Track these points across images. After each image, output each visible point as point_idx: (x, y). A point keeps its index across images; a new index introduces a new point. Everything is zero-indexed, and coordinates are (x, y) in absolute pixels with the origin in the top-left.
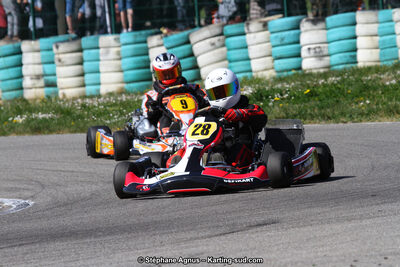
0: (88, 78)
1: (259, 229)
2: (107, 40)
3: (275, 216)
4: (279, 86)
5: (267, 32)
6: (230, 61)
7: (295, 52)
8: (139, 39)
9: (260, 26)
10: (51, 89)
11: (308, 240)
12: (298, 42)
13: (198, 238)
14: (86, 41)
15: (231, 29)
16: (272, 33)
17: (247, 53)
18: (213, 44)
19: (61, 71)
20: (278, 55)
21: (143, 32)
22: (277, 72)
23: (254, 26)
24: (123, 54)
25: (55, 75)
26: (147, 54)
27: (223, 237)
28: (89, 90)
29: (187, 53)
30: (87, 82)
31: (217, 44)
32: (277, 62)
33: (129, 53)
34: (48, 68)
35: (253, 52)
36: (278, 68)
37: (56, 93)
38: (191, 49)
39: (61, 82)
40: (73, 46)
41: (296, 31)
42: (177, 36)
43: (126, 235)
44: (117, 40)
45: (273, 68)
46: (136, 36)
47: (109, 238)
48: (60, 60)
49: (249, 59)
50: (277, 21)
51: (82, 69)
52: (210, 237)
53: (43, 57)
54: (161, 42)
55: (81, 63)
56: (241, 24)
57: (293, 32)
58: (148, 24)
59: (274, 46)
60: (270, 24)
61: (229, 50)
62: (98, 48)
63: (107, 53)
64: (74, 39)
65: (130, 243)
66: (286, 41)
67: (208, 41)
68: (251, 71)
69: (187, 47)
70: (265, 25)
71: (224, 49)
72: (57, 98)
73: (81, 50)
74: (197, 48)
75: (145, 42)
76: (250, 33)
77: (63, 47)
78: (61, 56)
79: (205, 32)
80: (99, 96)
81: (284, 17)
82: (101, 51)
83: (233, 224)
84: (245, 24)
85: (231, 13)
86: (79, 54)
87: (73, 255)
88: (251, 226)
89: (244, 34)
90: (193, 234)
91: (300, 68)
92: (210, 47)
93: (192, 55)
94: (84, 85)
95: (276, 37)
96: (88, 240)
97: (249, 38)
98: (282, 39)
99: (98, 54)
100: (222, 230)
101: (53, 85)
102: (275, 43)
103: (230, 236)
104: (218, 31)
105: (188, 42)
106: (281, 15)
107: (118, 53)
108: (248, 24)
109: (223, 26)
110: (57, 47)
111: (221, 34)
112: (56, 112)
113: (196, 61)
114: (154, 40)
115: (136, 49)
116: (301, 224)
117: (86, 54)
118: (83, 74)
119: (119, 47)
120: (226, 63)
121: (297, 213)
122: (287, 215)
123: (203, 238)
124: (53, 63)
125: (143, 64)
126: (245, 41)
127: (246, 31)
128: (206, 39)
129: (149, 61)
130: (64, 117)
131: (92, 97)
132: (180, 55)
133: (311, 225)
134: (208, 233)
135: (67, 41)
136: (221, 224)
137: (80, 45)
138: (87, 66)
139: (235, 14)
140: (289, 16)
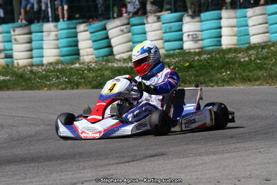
0: (35, 52)
1: (152, 159)
2: (49, 26)
3: (163, 150)
4: (168, 60)
5: (160, 23)
6: (134, 43)
7: (179, 37)
8: (71, 26)
9: (155, 19)
10: (9, 60)
11: (186, 167)
12: (181, 30)
13: (109, 164)
14: (34, 27)
15: (134, 20)
16: (164, 23)
17: (146, 36)
18: (122, 31)
19: (16, 47)
20: (167, 39)
21: (74, 21)
22: (166, 51)
23: (151, 18)
24: (59, 37)
25: (12, 50)
26: (76, 37)
27: (127, 164)
28: (35, 60)
29: (104, 36)
30: (34, 55)
31: (125, 31)
32: (166, 44)
33: (64, 36)
34: (7, 45)
35: (150, 36)
36: (167, 48)
37: (13, 62)
38: (107, 34)
39: (16, 55)
40: (25, 30)
41: (180, 23)
42: (97, 25)
44: (56, 26)
45: (163, 48)
46: (69, 24)
47: (47, 163)
48: (15, 40)
50: (167, 16)
51: (31, 46)
52: (118, 164)
53: (4, 37)
54: (86, 28)
55: (30, 42)
56: (142, 17)
57: (177, 23)
58: (77, 16)
59: (164, 33)
60: (162, 18)
61: (133, 35)
62: (43, 32)
63: (49, 35)
64: (26, 26)
65: (62, 167)
66: (173, 29)
67: (119, 28)
69: (104, 32)
70: (159, 18)
71: (130, 34)
72: (13, 66)
73: (30, 33)
74: (111, 33)
75: (75, 28)
76: (148, 23)
77: (18, 31)
78: (17, 37)
79: (117, 22)
80: (43, 65)
81: (172, 13)
82: (44, 34)
83: (135, 155)
84: (144, 17)
85: (136, 10)
86: (29, 36)
87: (23, 175)
88: (146, 157)
89: (144, 24)
90: (106, 162)
91: (182, 48)
92: (120, 33)
93: (107, 37)
94: (32, 58)
95: (166, 27)
96: (33, 165)
97: (148, 27)
98: (170, 28)
99: (42, 36)
100: (126, 159)
101: (10, 57)
102: (165, 30)
103: (131, 164)
104: (126, 22)
105: (105, 29)
106: (169, 12)
107: (56, 35)
108: (147, 17)
109: (130, 18)
110: (14, 31)
111: (128, 24)
112: (12, 76)
113: (110, 42)
114: (81, 27)
115: (68, 33)
116: (181, 156)
117: (34, 36)
118: (31, 50)
119: (57, 31)
120: (131, 43)
121: (179, 148)
122: (171, 150)
123: (113, 164)
124: (11, 41)
125: (73, 44)
126: (144, 28)
127: (145, 22)
128: (117, 27)
129: (77, 41)
130: (18, 80)
131: (38, 65)
132: (99, 38)
133: (188, 157)
134: (117, 161)
135: (21, 26)
136: (125, 155)
137: (30, 29)
138: (34, 44)
139: (138, 10)
140: (176, 12)
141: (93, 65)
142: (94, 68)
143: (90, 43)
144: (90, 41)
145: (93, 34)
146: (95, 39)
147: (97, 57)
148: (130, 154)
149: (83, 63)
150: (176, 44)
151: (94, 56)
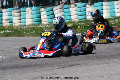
1: (73, 66)
2: (28, 9)
3: (78, 63)
4: (80, 24)
5: (76, 8)
6: (65, 16)
7: (85, 14)
8: (38, 9)
9: (74, 6)
10: (11, 24)
11: (88, 70)
12: (86, 11)
13: (55, 69)
14: (22, 9)
15: (65, 6)
16: (78, 8)
17: (70, 14)
18: (60, 11)
19: (14, 18)
20: (79, 14)
21: (39, 7)
22: (79, 19)
23: (72, 6)
24: (33, 13)
25: (12, 19)
26: (40, 13)
27: (62, 69)
28: (22, 24)
29: (52, 13)
30: (22, 22)
31: (61, 11)
32: (79, 17)
33: (35, 13)
34: (10, 17)
35: (72, 13)
36: (79, 18)
37: (13, 25)
39: (14, 21)
40: (18, 11)
41: (85, 7)
42: (49, 8)
43: (33, 67)
44: (31, 9)
46: (37, 8)
47: (28, 68)
48: (14, 15)
49: (70, 15)
51: (21, 18)
52: (58, 68)
53: (9, 14)
54: (44, 10)
55: (20, 16)
56: (69, 5)
57: (84, 8)
58: (40, 4)
59: (78, 12)
60: (77, 5)
61: (65, 13)
62: (26, 11)
63: (28, 13)
64: (18, 9)
65: (34, 70)
66: (82, 10)
67: (58, 10)
68: (71, 19)
69: (52, 11)
70: (76, 5)
71: (63, 12)
73: (20, 12)
74: (55, 12)
75: (40, 10)
77: (15, 11)
78: (14, 14)
79: (58, 7)
80: (25, 26)
83: (66, 65)
84: (70, 5)
85: (66, 2)
86: (20, 13)
87: (17, 73)
88: (71, 66)
90: (53, 68)
91: (86, 19)
92: (59, 12)
94: (21, 23)
95: (79, 9)
96: (22, 69)
97: (71, 9)
98: (81, 10)
99: (25, 13)
100: (62, 67)
101: (12, 22)
103: (64, 68)
104: (61, 7)
105: (52, 10)
106: (80, 3)
107: (32, 13)
109: (63, 5)
110: (13, 11)
111: (63, 8)
113: (55, 16)
114: (42, 9)
115: (37, 12)
116: (86, 65)
117: (22, 13)
118: (21, 19)
119: (32, 11)
121: (85, 62)
122: (82, 62)
124: (12, 16)
125: (39, 17)
126: (69, 10)
127: (70, 7)
129: (41, 16)
130: (15, 32)
131: (23, 26)
132: (50, 14)
133: (89, 66)
134: (58, 67)
135: (16, 9)
136: (62, 65)
137: (20, 10)
140: (83, 3)
141: (48, 26)
142: (48, 27)
143: (46, 16)
145: (47, 13)
146: (48, 14)
147: (49, 23)
149: (43, 25)
150: (83, 17)
151: (48, 22)
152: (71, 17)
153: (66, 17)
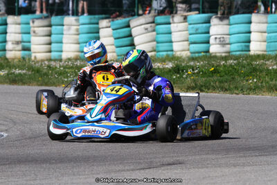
0: (54, 46)
1: (169, 167)
2: (69, 20)
3: (181, 159)
4: (192, 63)
5: (187, 24)
6: (158, 43)
7: (206, 40)
8: (93, 21)
9: (182, 19)
10: (26, 52)
11: (204, 178)
12: (208, 33)
13: (124, 170)
14: (54, 19)
15: (160, 19)
16: (190, 24)
17: (171, 37)
18: (146, 29)
19: (34, 39)
20: (193, 41)
21: (97, 16)
22: (191, 53)
23: (177, 18)
24: (80, 32)
25: (30, 42)
26: (98, 32)
27: (142, 171)
28: (54, 55)
29: (127, 34)
30: (53, 49)
31: (150, 29)
32: (192, 45)
33: (86, 31)
34: (25, 37)
35: (175, 37)
36: (192, 50)
37: (30, 55)
38: (130, 31)
39: (33, 47)
40: (45, 22)
41: (208, 25)
42: (120, 21)
44: (77, 20)
45: (188, 50)
46: (91, 19)
48: (34, 32)
49: (171, 42)
50: (194, 16)
51: (50, 40)
52: (133, 170)
53: (22, 28)
54: (109, 24)
55: (50, 35)
56: (168, 16)
57: (205, 25)
59: (190, 34)
60: (189, 18)
61: (158, 34)
62: (63, 25)
63: (69, 29)
64: (46, 17)
65: (75, 170)
66: (200, 31)
67: (143, 26)
68: (172, 51)
69: (127, 29)
70: (185, 18)
71: (154, 33)
72: (30, 59)
73: (50, 26)
74: (135, 31)
75: (98, 24)
76: (174, 23)
77: (37, 23)
78: (36, 29)
79: (141, 20)
80: (61, 60)
82: (65, 27)
83: (151, 162)
84: (171, 16)
86: (48, 28)
87: (33, 175)
88: (163, 165)
89: (170, 24)
90: (121, 167)
91: (208, 51)
92: (144, 31)
93: (130, 35)
94: (50, 52)
95: (193, 28)
96: (45, 166)
97: (173, 27)
98: (197, 29)
99: (62, 30)
100: (142, 166)
101: (28, 49)
102: (191, 32)
103: (147, 171)
104: (151, 20)
105: (128, 26)
106: (197, 12)
107: (77, 30)
108: (173, 17)
109: (155, 16)
110: (33, 22)
111: (153, 22)
112: (29, 70)
113: (133, 40)
114: (104, 23)
115: (90, 28)
116: (200, 166)
117: (54, 29)
118: (50, 44)
119: (78, 25)
120: (155, 43)
121: (198, 157)
122: (190, 158)
123: (128, 170)
124: (29, 33)
126: (170, 28)
127: (171, 21)
128: (141, 25)
129: (99, 38)
130: (34, 74)
131: (55, 60)
132: (122, 35)
133: (207, 167)
134: (132, 167)
135: (41, 18)
136: (142, 161)
137: (50, 21)
138: (54, 37)
139: (165, 8)
140: (203, 13)
143: (111, 40)
144: (112, 39)
145: (115, 31)
146: (117, 36)
147: (118, 56)
148: (146, 161)
150: (202, 47)
151: (115, 54)
152: (172, 46)
153: (159, 45)
